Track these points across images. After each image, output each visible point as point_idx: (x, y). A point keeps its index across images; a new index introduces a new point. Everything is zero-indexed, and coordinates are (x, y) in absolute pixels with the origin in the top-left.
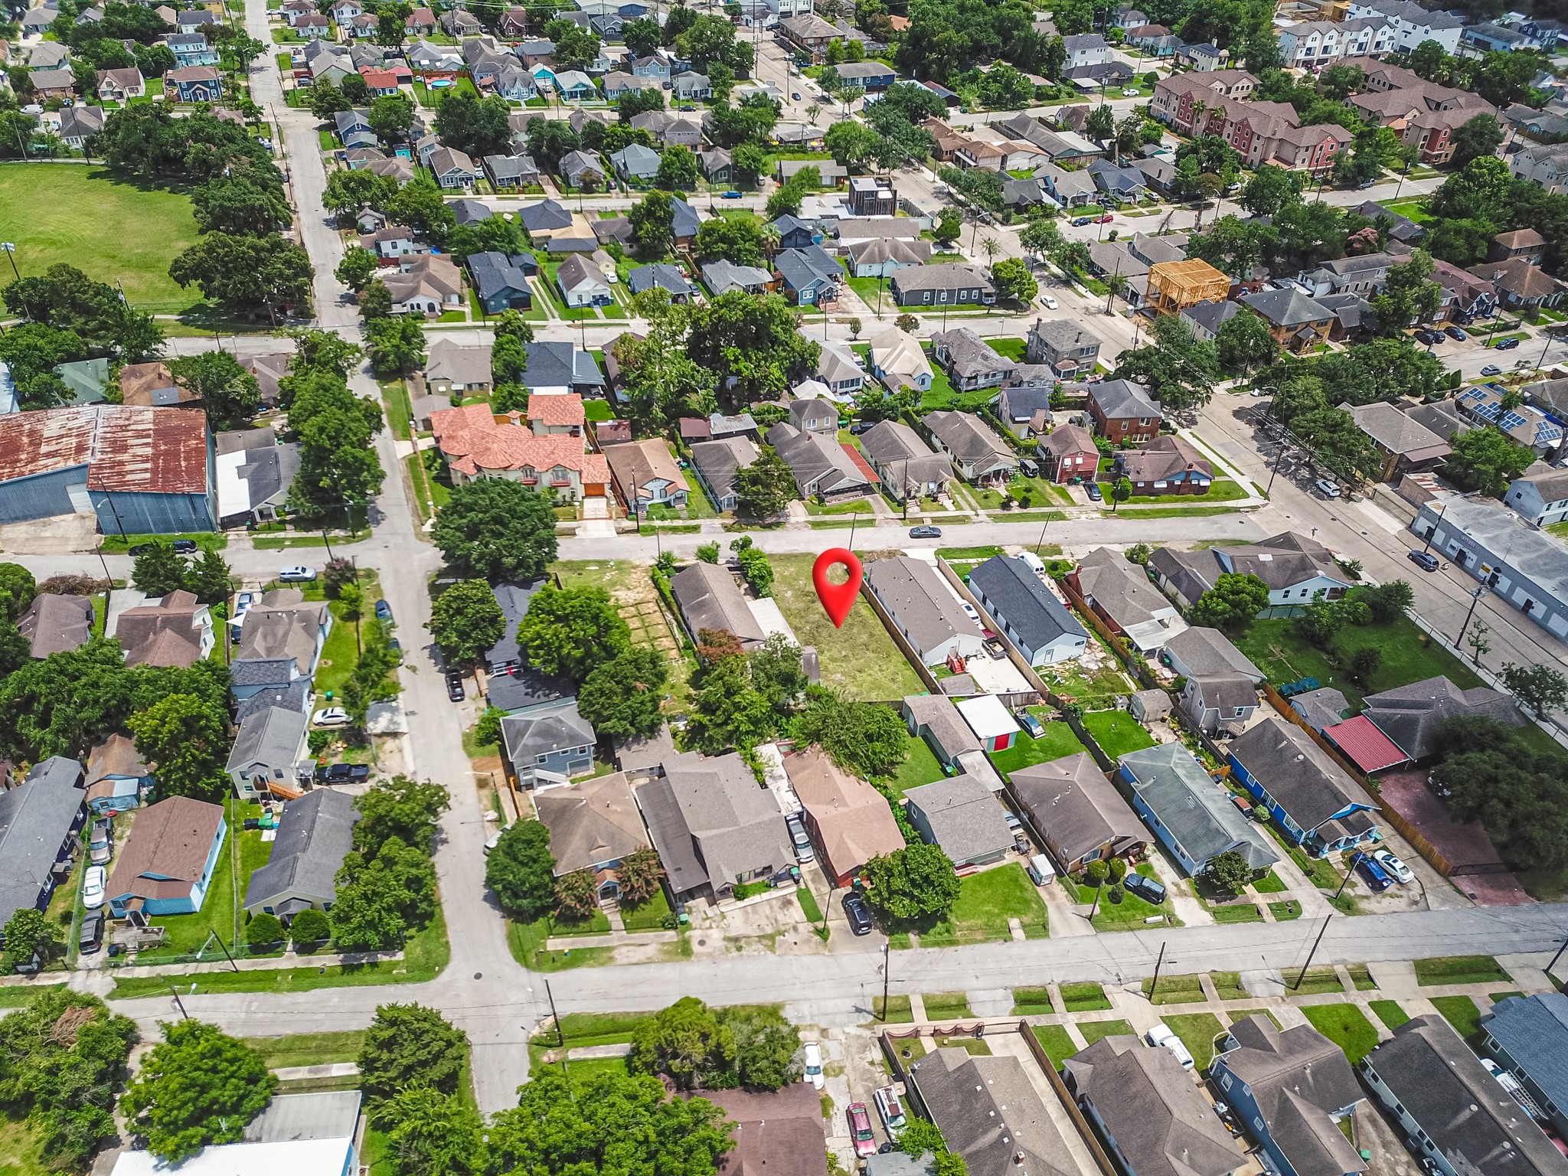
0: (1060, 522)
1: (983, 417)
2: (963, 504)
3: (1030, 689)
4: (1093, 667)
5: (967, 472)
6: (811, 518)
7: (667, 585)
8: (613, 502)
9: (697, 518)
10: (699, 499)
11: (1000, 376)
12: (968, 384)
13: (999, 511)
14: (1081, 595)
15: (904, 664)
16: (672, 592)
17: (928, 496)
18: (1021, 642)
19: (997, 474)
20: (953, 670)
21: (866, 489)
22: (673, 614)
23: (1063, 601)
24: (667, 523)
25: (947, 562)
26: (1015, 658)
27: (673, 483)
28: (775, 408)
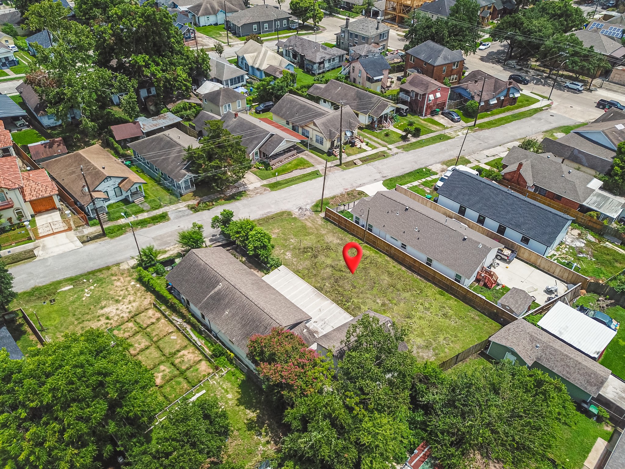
2: (374, 144)
4: (580, 244)
5: (365, 120)
6: (265, 182)
7: (160, 284)
8: (68, 212)
9: (160, 206)
10: (153, 190)
11: (337, 60)
12: (319, 68)
13: (402, 143)
15: (442, 294)
16: (171, 290)
17: (345, 144)
18: (525, 240)
21: (297, 149)
22: (183, 317)
24: (132, 219)
27: (125, 179)
28: (190, 104)
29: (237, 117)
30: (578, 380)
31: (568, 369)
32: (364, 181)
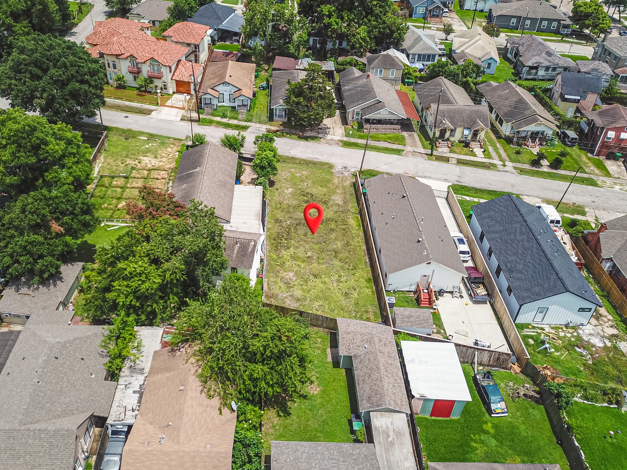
0: (590, 188)
1: (536, 96)
2: (494, 154)
3: (505, 349)
4: (597, 342)
5: (506, 129)
6: (345, 139)
9: (251, 121)
12: (529, 73)
13: (527, 167)
14: (599, 257)
15: (368, 280)
17: (460, 142)
18: (510, 290)
19: (534, 136)
20: (418, 302)
21: (405, 125)
23: (574, 259)
24: (225, 120)
25: (456, 197)
26: (498, 306)
27: (240, 90)
28: (356, 61)
29: (368, 79)
30: (364, 391)
31: (366, 378)
32: (433, 176)
